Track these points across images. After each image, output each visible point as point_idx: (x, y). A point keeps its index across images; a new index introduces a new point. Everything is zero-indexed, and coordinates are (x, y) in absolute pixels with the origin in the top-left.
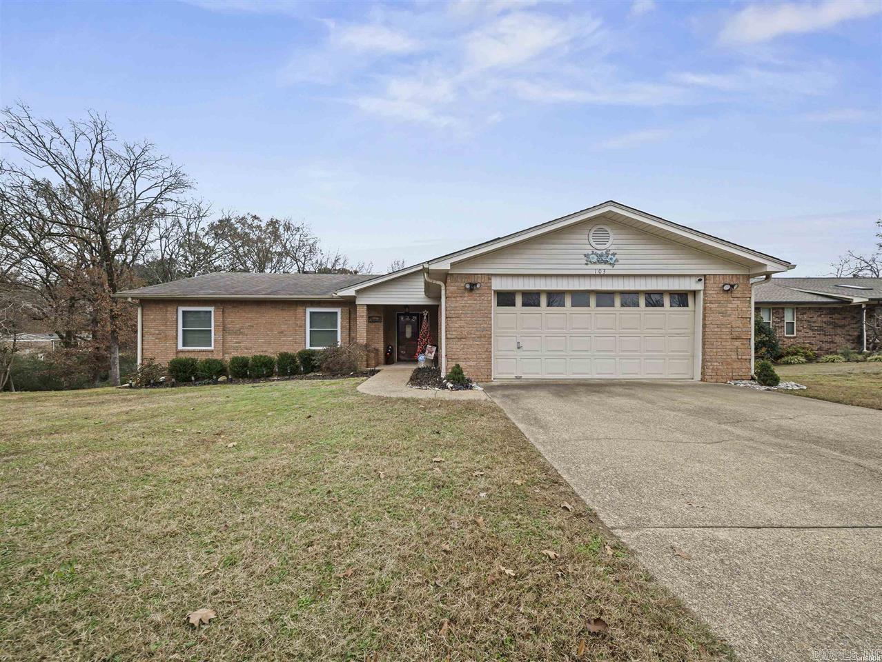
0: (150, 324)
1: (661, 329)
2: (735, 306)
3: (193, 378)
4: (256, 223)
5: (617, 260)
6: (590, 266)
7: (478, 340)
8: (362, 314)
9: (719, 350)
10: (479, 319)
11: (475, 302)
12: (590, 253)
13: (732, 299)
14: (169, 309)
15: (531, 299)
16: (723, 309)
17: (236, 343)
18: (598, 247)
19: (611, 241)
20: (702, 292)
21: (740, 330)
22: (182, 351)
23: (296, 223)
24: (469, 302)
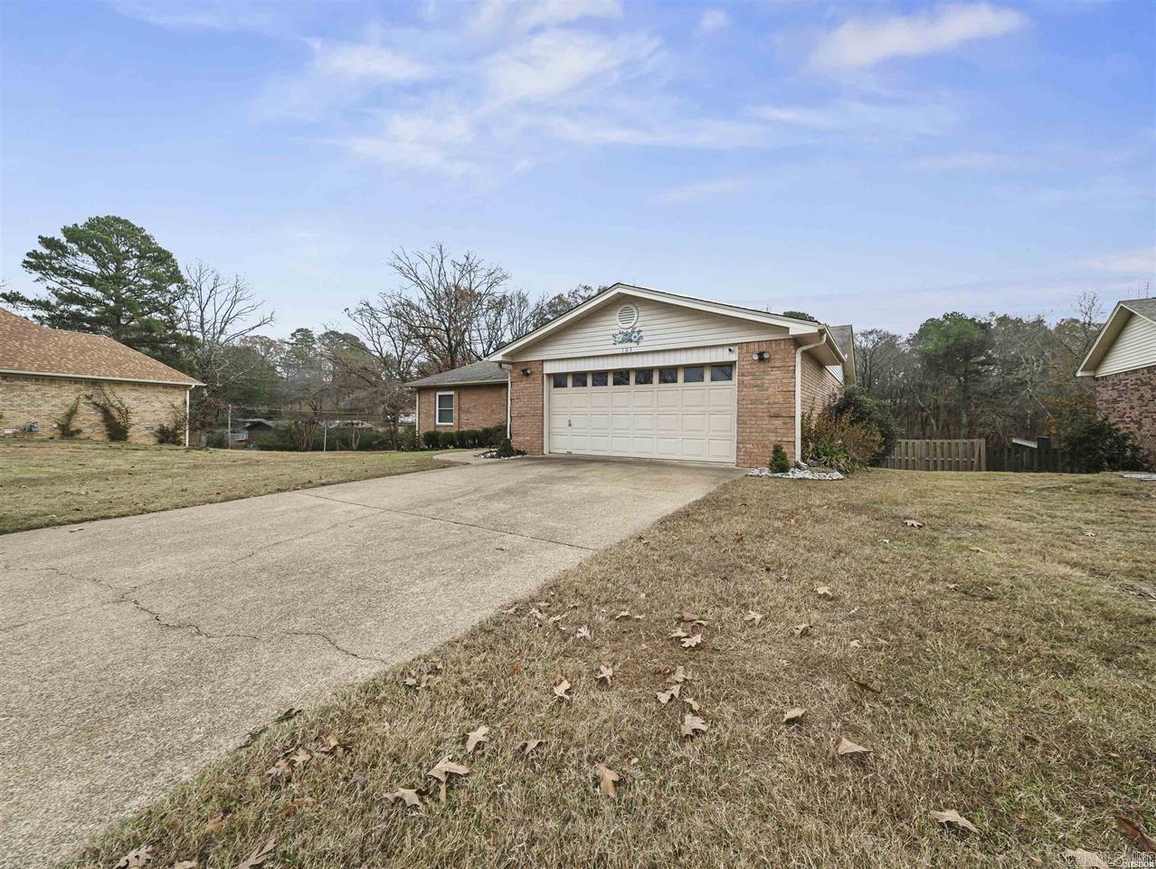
0: (422, 406)
1: (701, 406)
2: (774, 377)
5: (641, 338)
6: (617, 345)
7: (532, 417)
9: (753, 430)
10: (532, 400)
11: (530, 385)
12: (618, 333)
14: (431, 394)
15: (580, 379)
16: (759, 382)
17: (466, 419)
18: (624, 326)
19: (636, 319)
20: (737, 363)
21: (780, 406)
22: (438, 426)
24: (526, 386)
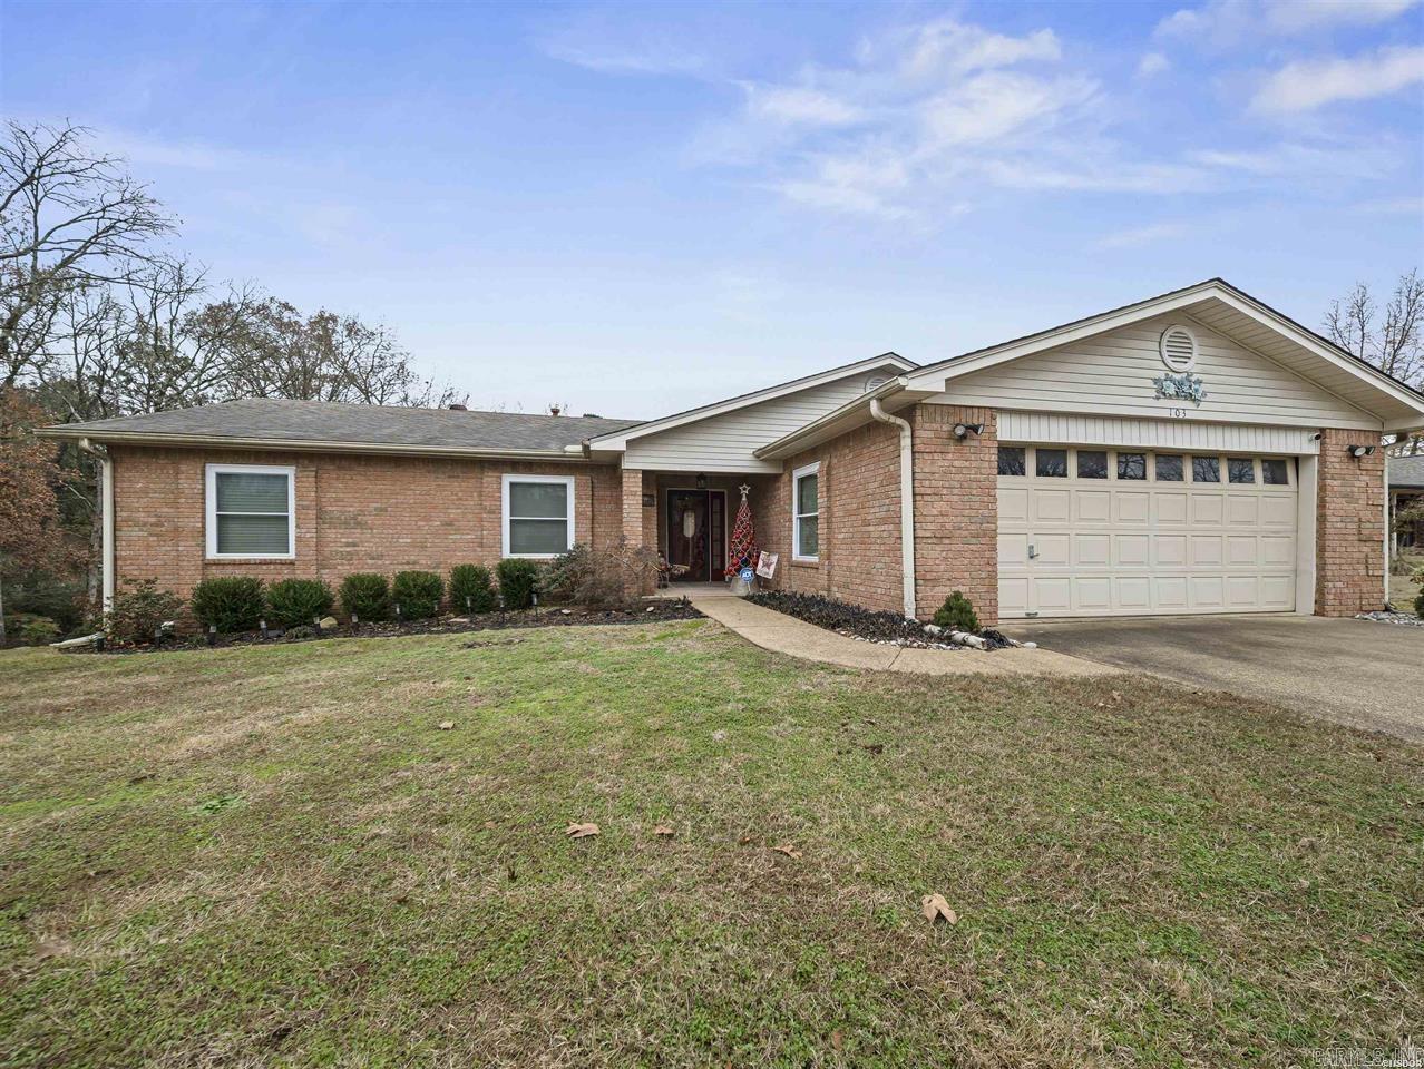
0: (134, 502)
1: (1251, 523)
2: (1363, 484)
3: (263, 624)
4: (287, 315)
5: (1204, 394)
6: (1163, 402)
7: (974, 541)
8: (633, 489)
9: (1343, 561)
10: (974, 499)
11: (967, 464)
12: (1163, 377)
13: (1359, 472)
14: (183, 468)
16: (1349, 490)
17: (348, 545)
18: (1173, 365)
19: (1195, 357)
20: (1316, 458)
21: (1370, 526)
22: (217, 563)
23: (368, 322)
24: (956, 463)
